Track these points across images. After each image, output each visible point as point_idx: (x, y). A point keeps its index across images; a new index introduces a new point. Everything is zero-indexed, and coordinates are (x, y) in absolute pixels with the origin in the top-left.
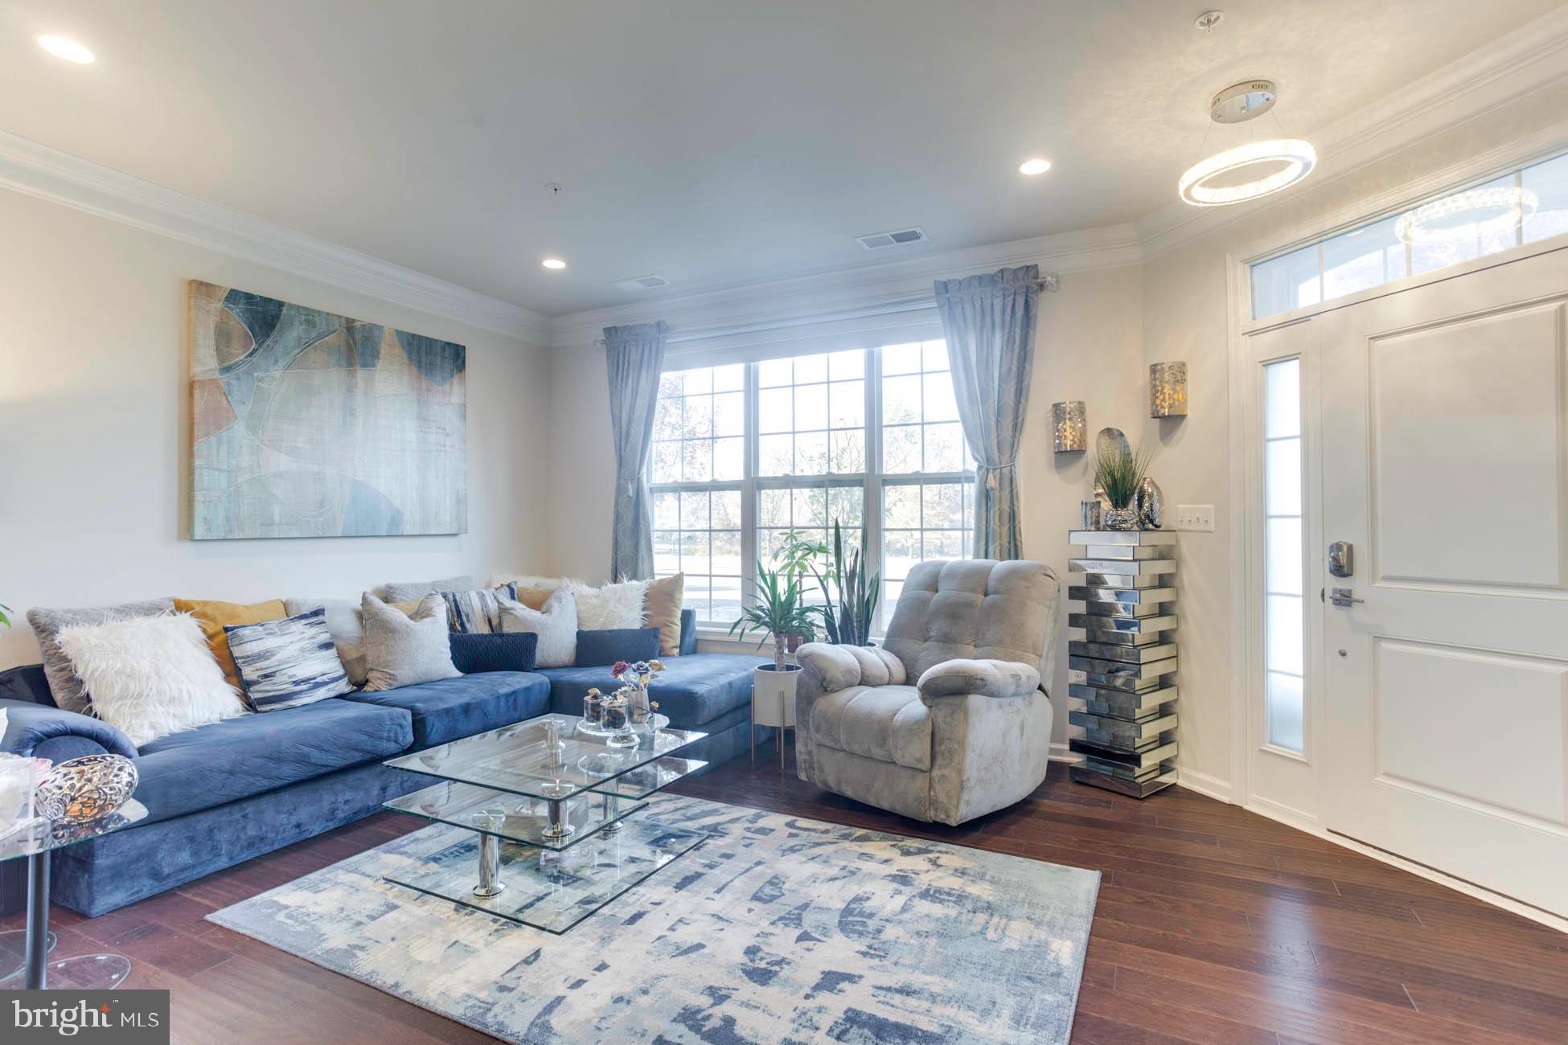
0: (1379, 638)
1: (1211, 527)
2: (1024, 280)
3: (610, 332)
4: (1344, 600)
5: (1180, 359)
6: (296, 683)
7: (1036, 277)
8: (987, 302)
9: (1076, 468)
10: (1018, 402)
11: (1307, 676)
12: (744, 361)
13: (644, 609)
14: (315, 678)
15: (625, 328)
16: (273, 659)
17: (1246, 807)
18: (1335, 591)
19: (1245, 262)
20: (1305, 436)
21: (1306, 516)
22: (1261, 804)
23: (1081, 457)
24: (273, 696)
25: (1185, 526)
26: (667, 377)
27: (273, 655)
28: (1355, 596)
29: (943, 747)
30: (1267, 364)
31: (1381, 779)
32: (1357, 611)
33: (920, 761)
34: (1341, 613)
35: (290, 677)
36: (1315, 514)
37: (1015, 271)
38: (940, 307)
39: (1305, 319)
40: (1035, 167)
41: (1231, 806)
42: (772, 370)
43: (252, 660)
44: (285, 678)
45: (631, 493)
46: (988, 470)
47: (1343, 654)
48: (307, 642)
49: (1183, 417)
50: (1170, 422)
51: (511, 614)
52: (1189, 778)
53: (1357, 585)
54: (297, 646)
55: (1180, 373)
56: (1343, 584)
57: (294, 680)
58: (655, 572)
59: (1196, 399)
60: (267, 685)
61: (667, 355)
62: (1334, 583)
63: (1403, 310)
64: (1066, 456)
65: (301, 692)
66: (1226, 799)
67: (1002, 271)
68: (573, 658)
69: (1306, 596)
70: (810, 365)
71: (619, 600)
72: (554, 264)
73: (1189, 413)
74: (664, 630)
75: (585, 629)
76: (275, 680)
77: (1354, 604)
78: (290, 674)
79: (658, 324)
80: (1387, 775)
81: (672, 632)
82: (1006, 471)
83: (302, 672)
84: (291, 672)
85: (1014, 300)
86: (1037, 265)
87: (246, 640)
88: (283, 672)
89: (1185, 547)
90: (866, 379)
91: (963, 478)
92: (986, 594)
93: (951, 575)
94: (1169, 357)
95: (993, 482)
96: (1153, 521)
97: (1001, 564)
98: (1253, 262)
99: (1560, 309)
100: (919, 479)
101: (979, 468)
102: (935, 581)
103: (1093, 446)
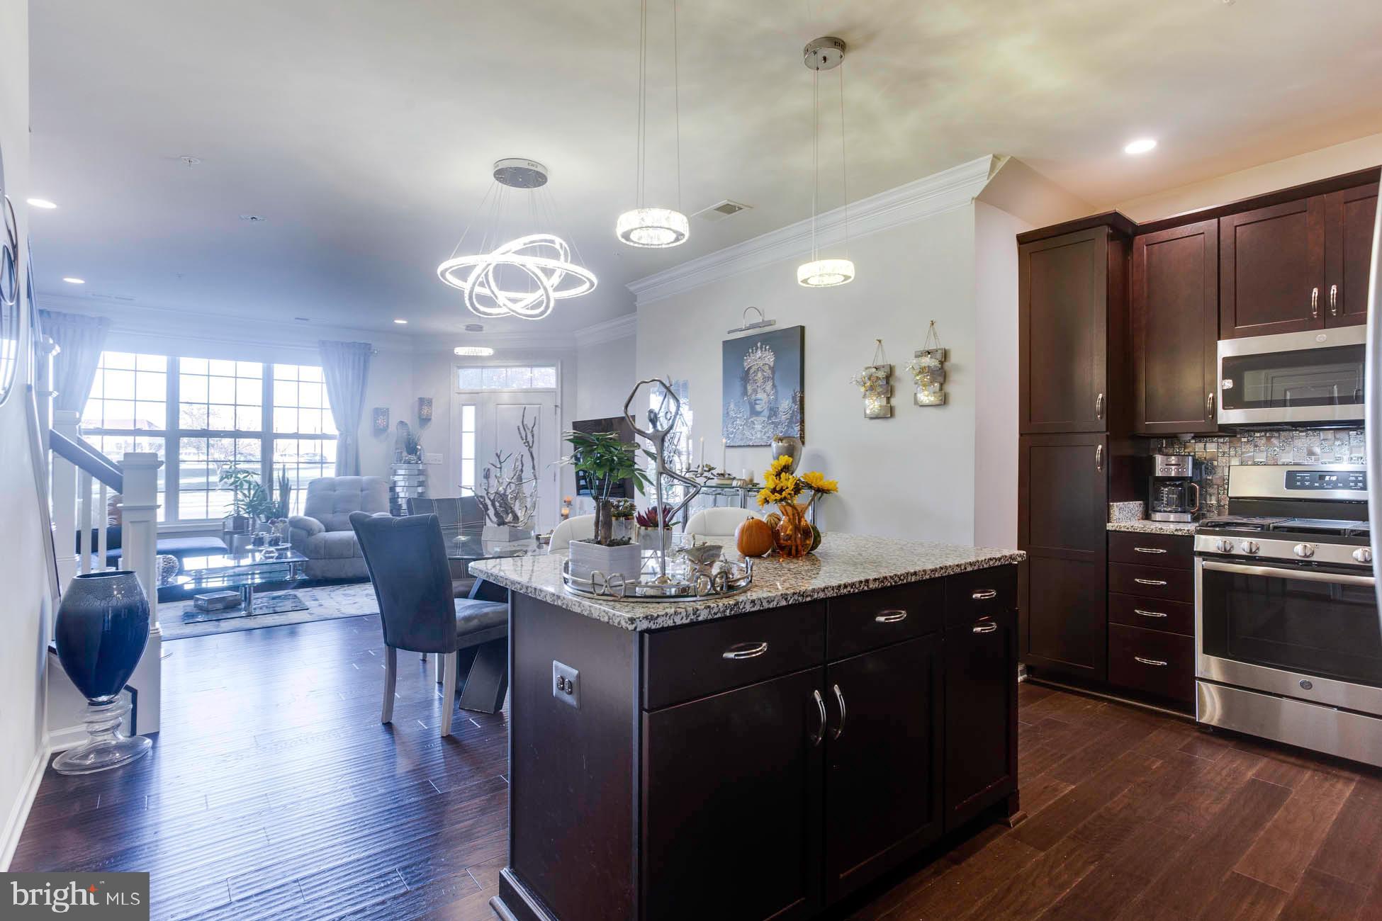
1: (441, 462)
2: (364, 349)
5: (429, 397)
7: (370, 349)
8: (346, 355)
9: (383, 437)
10: (360, 407)
12: (167, 355)
19: (457, 367)
20: (476, 432)
21: (476, 459)
23: (385, 432)
25: (430, 462)
26: (105, 355)
30: (463, 405)
36: (479, 458)
37: (360, 344)
38: (321, 352)
39: (477, 393)
40: (401, 322)
42: (191, 364)
46: (346, 435)
49: (430, 420)
50: (425, 420)
55: (430, 402)
56: (487, 480)
59: (436, 412)
63: (506, 398)
64: (379, 431)
67: (354, 343)
70: (223, 366)
73: (433, 418)
79: (102, 318)
82: (354, 436)
85: (359, 357)
86: (370, 344)
89: (430, 471)
90: (263, 379)
91: (323, 437)
92: (362, 491)
93: (342, 483)
94: (426, 395)
95: (349, 441)
96: (420, 460)
97: (365, 478)
98: (459, 368)
99: (540, 408)
100: (297, 436)
101: (341, 435)
102: (331, 485)
103: (393, 428)
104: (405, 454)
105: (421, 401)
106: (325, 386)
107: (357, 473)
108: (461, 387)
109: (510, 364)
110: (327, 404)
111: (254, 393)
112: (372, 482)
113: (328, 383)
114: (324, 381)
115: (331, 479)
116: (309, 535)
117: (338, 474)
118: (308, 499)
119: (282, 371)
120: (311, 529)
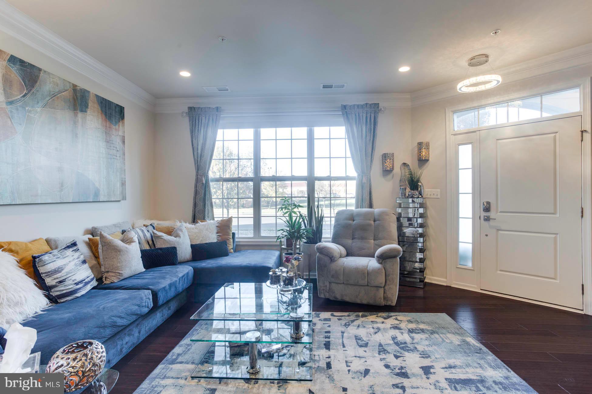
0: (498, 230)
1: (439, 196)
2: (374, 108)
3: (190, 109)
4: (487, 219)
5: (427, 141)
6: (77, 284)
7: (378, 108)
8: (361, 114)
9: (390, 176)
10: (372, 152)
11: (474, 243)
12: (254, 128)
13: (217, 233)
14: (84, 280)
15: (199, 108)
16: (63, 272)
17: (452, 286)
18: (484, 216)
19: (452, 111)
20: (473, 168)
21: (473, 193)
22: (457, 284)
23: (391, 173)
24: (66, 293)
25: (428, 196)
26: (220, 132)
27: (62, 270)
28: (491, 217)
29: (389, 277)
30: (459, 145)
31: (499, 272)
32: (492, 223)
33: (381, 283)
34: (486, 223)
35: (73, 281)
36: (477, 192)
37: (370, 105)
38: (343, 114)
40: (404, 69)
41: (447, 286)
42: (266, 133)
43: (51, 274)
44: (71, 282)
45: (204, 182)
46: (362, 176)
47: (487, 235)
48: (76, 260)
49: (428, 160)
50: (422, 161)
51: (162, 238)
52: (430, 279)
53: (492, 214)
54: (73, 263)
55: (427, 145)
56: (487, 214)
57: (75, 282)
58: (215, 216)
59: (433, 155)
60: (61, 287)
61: (221, 122)
62: (483, 214)
63: (508, 132)
64: (387, 172)
65: (80, 289)
66: (445, 284)
67: (367, 104)
68: (191, 257)
69: (473, 218)
70: (284, 132)
71: (207, 229)
72: (185, 74)
73: (430, 159)
74: (228, 241)
75: (194, 244)
76: (66, 283)
77: (491, 220)
78: (73, 279)
79: (217, 108)
80: (501, 270)
81: (230, 242)
82: (368, 176)
83: (79, 277)
84: (73, 278)
85: (370, 115)
86: (379, 104)
87: (47, 263)
88: (69, 278)
89: (429, 203)
90: (308, 139)
91: (346, 178)
92: (374, 221)
93: (359, 215)
94: (424, 140)
95: (365, 180)
96: (421, 195)
97: (376, 210)
98: (454, 112)
99: (555, 136)
100: (329, 178)
101: (359, 175)
102: (352, 217)
103: (397, 169)
104: (408, 190)
105: (420, 144)
106: (347, 140)
107: (371, 206)
108: (456, 129)
109: (511, 97)
110: (349, 154)
111: (301, 149)
112: (382, 214)
113: (349, 138)
114: (347, 137)
115: (352, 210)
116: (331, 261)
117: (357, 207)
118: (335, 226)
119: (320, 131)
120: (333, 257)
